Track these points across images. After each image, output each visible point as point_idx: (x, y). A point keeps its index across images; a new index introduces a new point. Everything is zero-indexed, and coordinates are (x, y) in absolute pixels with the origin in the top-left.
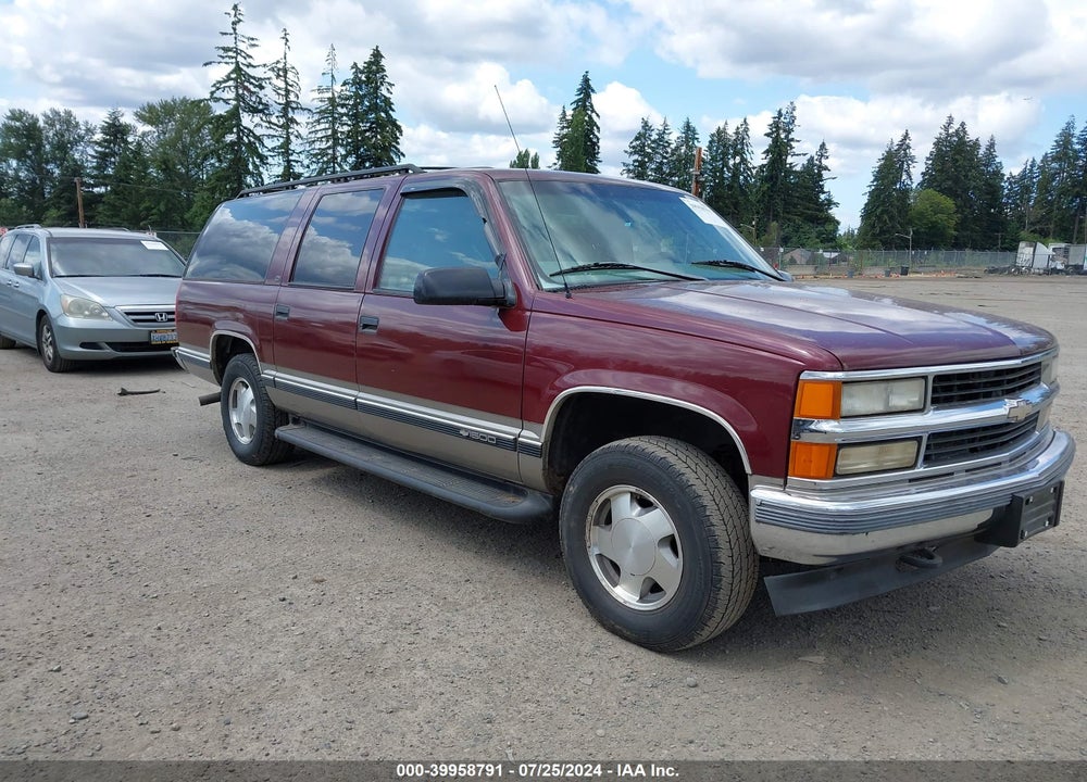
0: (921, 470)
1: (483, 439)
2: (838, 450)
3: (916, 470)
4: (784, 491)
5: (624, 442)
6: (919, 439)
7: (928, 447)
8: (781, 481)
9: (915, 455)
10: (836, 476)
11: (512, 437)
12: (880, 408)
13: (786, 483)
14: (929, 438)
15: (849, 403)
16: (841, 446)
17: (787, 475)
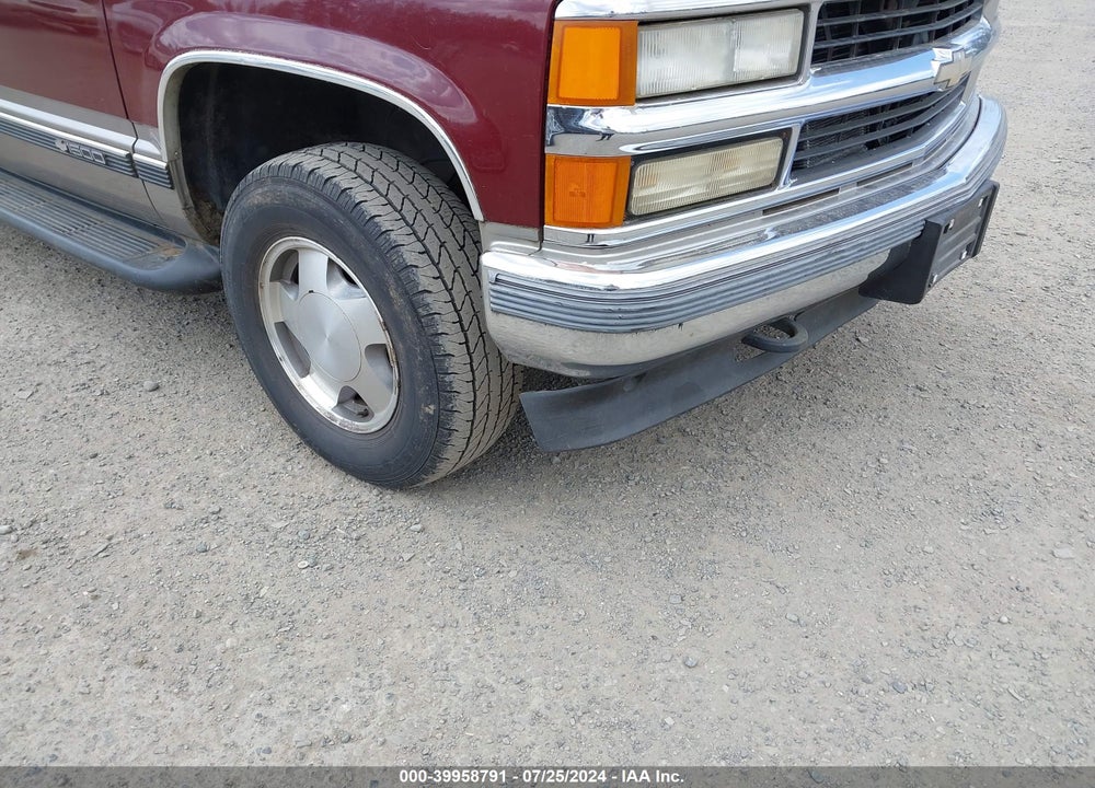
0: (787, 190)
1: (84, 155)
2: (632, 169)
3: (776, 192)
4: (539, 254)
5: (291, 159)
6: (784, 134)
7: (800, 147)
8: (533, 233)
9: (775, 165)
10: (630, 218)
11: (123, 153)
12: (714, 77)
13: (541, 239)
14: (803, 130)
15: (654, 70)
16: (638, 159)
17: (542, 223)
